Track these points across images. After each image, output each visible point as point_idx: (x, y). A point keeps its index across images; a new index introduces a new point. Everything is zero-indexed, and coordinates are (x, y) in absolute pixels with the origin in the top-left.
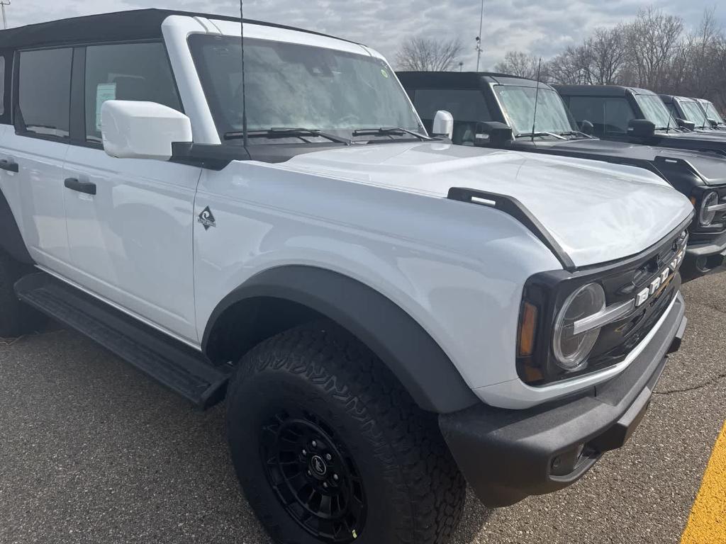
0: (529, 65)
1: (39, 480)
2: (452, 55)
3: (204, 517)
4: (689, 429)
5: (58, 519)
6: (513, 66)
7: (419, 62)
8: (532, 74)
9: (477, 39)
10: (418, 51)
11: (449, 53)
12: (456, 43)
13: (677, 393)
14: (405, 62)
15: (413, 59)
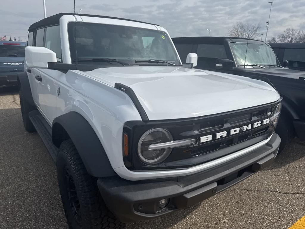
0: (296, 35)
1: (10, 183)
2: (256, 30)
3: (54, 207)
4: (286, 212)
5: (8, 198)
6: (288, 35)
7: (240, 34)
8: (298, 38)
9: (267, 23)
10: (239, 29)
11: (254, 29)
12: (258, 25)
13: (291, 194)
14: (233, 34)
15: (237, 32)
